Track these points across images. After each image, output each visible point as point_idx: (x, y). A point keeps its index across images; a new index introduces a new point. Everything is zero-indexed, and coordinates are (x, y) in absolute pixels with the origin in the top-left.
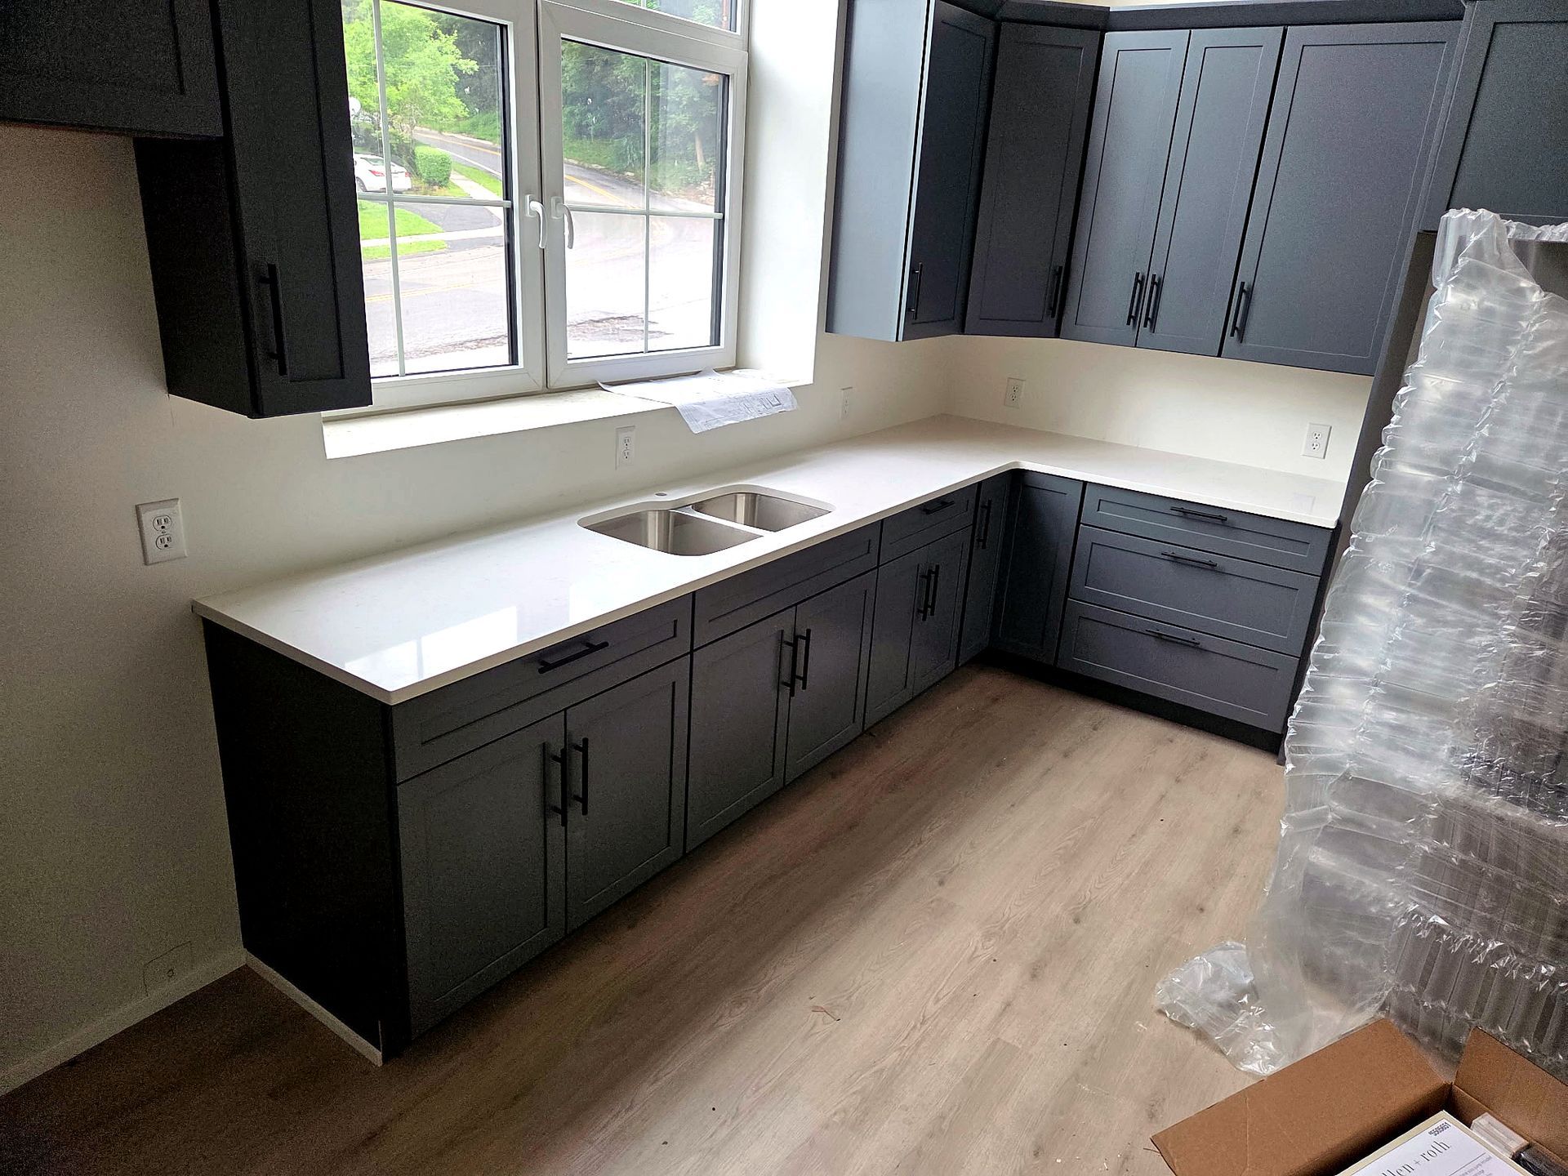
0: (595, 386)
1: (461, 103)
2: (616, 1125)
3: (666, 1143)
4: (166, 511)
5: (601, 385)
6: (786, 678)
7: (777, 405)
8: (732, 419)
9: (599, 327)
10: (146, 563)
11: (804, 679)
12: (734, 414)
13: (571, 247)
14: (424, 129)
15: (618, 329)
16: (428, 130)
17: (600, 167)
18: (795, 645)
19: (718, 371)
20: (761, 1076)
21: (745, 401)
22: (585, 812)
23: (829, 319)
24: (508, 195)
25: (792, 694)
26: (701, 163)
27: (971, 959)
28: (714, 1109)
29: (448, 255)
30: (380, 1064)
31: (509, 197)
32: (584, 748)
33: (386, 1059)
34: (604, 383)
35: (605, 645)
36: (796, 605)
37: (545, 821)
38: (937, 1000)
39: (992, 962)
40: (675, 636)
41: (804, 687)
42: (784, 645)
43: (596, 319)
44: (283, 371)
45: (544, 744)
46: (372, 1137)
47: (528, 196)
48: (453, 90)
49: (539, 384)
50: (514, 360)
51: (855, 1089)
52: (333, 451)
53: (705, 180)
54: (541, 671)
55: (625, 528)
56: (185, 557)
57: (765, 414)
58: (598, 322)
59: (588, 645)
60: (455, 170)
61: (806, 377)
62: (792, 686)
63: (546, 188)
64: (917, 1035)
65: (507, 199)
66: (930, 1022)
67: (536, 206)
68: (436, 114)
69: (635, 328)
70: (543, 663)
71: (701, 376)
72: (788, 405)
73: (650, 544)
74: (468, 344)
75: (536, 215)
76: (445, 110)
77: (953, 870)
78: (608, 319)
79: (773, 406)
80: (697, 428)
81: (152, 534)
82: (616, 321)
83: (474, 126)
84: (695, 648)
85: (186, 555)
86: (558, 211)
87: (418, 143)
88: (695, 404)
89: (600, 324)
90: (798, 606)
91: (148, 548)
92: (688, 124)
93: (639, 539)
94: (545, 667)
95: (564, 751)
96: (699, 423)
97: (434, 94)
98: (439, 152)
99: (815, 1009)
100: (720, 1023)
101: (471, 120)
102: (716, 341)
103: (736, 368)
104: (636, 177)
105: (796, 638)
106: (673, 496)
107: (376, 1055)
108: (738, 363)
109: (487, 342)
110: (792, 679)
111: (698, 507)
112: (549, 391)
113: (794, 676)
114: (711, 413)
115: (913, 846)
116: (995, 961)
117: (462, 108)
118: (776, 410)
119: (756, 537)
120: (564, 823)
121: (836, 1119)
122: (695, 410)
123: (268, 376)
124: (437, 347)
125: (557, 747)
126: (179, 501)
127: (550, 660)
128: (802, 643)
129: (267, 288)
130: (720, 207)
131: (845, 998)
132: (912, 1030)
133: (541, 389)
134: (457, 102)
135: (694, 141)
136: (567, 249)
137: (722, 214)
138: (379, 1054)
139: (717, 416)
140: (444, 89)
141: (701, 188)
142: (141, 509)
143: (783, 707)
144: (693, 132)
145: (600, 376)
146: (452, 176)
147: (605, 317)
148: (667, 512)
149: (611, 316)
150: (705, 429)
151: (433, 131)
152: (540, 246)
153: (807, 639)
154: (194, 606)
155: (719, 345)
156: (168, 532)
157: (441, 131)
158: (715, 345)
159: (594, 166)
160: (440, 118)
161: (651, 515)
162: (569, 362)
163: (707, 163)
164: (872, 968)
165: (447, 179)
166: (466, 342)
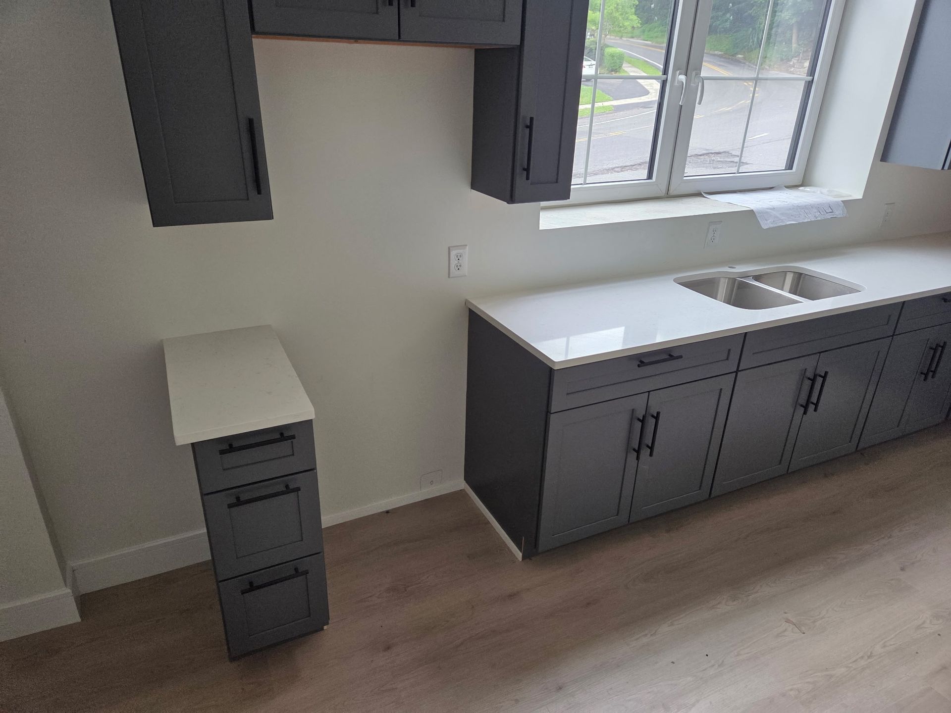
0: (699, 194)
1: (637, 18)
2: (645, 640)
3: (673, 663)
4: (461, 251)
5: (703, 193)
6: (803, 401)
7: (831, 212)
8: (793, 220)
9: (701, 159)
10: (449, 277)
11: (816, 405)
12: (795, 217)
13: (700, 103)
14: (612, 37)
15: (714, 160)
16: (614, 37)
17: (720, 53)
18: (813, 380)
19: (789, 187)
20: (742, 648)
21: (806, 208)
22: (651, 455)
23: (885, 152)
24: (665, 72)
25: (805, 413)
26: (794, 45)
27: (919, 627)
28: (707, 655)
29: (613, 114)
30: (520, 559)
31: (666, 73)
32: (657, 417)
33: (524, 558)
34: (705, 193)
35: (681, 357)
36: (820, 353)
37: (627, 455)
38: (885, 646)
39: (937, 635)
40: (727, 359)
41: (815, 410)
42: (805, 379)
43: (700, 154)
44: (528, 178)
45: (633, 410)
46: (512, 596)
47: (678, 72)
48: (633, 10)
49: (663, 192)
50: (650, 176)
51: (809, 680)
52: (542, 227)
53: (796, 57)
54: (639, 366)
55: (704, 286)
56: (466, 276)
57: (819, 219)
58: (700, 155)
59: (670, 355)
60: (626, 61)
61: (859, 195)
62: (806, 408)
63: (690, 67)
64: (863, 663)
65: (664, 74)
66: (875, 658)
67: (682, 78)
68: (621, 27)
69: (725, 160)
70: (642, 362)
71: (774, 190)
72: (839, 213)
73: (718, 298)
74: (616, 169)
75: (681, 84)
76: (626, 24)
77: (913, 563)
78: (708, 153)
79: (827, 213)
80: (765, 225)
81: (454, 262)
82: (713, 155)
83: (644, 31)
84: (740, 369)
85: (467, 275)
86: (696, 80)
87: (608, 46)
88: (768, 209)
89: (702, 157)
90: (822, 354)
91: (451, 268)
92: (789, 19)
93: (712, 294)
94: (642, 364)
95: (644, 417)
96: (768, 221)
97: (622, 14)
98: (619, 50)
99: (787, 621)
100: (718, 606)
101: (642, 28)
102: (790, 166)
103: (801, 185)
104: (744, 58)
105: (815, 376)
106: (740, 269)
107: (519, 555)
108: (804, 182)
109: (628, 168)
110: (808, 404)
111: (757, 278)
112: (669, 196)
113: (808, 401)
114: (778, 215)
115: (883, 538)
116: (939, 635)
117: (637, 21)
118: (829, 216)
119: (797, 302)
120: (638, 458)
121: (792, 693)
122: (767, 213)
123: (520, 181)
124: (598, 170)
125: (640, 414)
126: (467, 247)
127: (646, 360)
128: (819, 380)
129: (528, 131)
130: (812, 71)
131: (811, 621)
132: (860, 658)
133: (663, 195)
134: (635, 17)
135: (792, 30)
136: (697, 104)
137: (811, 78)
138: (521, 554)
139: (783, 218)
140: (628, 10)
141: (791, 63)
142: (451, 248)
143: (796, 421)
144: (793, 24)
145: (702, 188)
146: (624, 65)
147: (705, 152)
148: (735, 280)
149: (711, 151)
150: (772, 226)
151: (617, 38)
152: (680, 103)
153: (824, 378)
154: (467, 302)
155: (792, 169)
156: (460, 262)
157: (621, 37)
158: (789, 169)
159: (716, 52)
160: (623, 29)
161: (722, 280)
162: (685, 178)
163: (799, 45)
164: (835, 609)
165: (620, 67)
166: (615, 168)
